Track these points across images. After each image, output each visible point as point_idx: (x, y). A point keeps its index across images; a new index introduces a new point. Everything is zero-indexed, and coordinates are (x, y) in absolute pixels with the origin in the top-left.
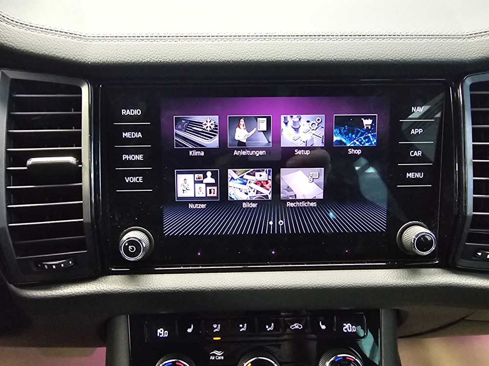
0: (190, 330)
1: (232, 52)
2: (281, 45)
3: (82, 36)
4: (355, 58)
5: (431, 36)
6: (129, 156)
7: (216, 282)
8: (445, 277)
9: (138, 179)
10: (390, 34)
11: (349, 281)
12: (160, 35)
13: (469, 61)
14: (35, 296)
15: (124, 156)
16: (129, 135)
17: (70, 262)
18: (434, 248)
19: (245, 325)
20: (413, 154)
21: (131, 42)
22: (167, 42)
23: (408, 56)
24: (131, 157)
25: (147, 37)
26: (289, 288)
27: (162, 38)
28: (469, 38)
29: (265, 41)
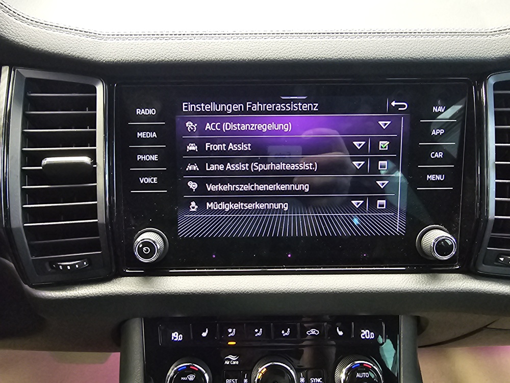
0: (204, 334)
1: (247, 50)
2: (297, 43)
3: (97, 35)
4: (374, 56)
5: (453, 34)
6: (143, 156)
7: (231, 285)
8: (466, 283)
9: (153, 180)
10: (410, 31)
11: (367, 286)
12: (175, 33)
13: (492, 59)
14: (49, 297)
15: (138, 156)
16: (144, 135)
17: (85, 263)
18: (454, 253)
19: (261, 329)
20: (433, 155)
21: (145, 41)
22: (182, 40)
23: (428, 54)
24: (145, 158)
25: (162, 35)
26: (305, 292)
27: (177, 36)
28: (492, 35)
29: (281, 39)
